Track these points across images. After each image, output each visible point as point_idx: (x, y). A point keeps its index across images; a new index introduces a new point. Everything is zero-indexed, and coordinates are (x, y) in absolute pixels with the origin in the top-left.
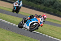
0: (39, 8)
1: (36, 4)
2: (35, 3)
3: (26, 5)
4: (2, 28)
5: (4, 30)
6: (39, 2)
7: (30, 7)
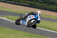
0: (52, 9)
1: (49, 5)
2: (47, 4)
3: (39, 7)
4: (20, 30)
5: (21, 32)
6: (51, 3)
7: (43, 8)
